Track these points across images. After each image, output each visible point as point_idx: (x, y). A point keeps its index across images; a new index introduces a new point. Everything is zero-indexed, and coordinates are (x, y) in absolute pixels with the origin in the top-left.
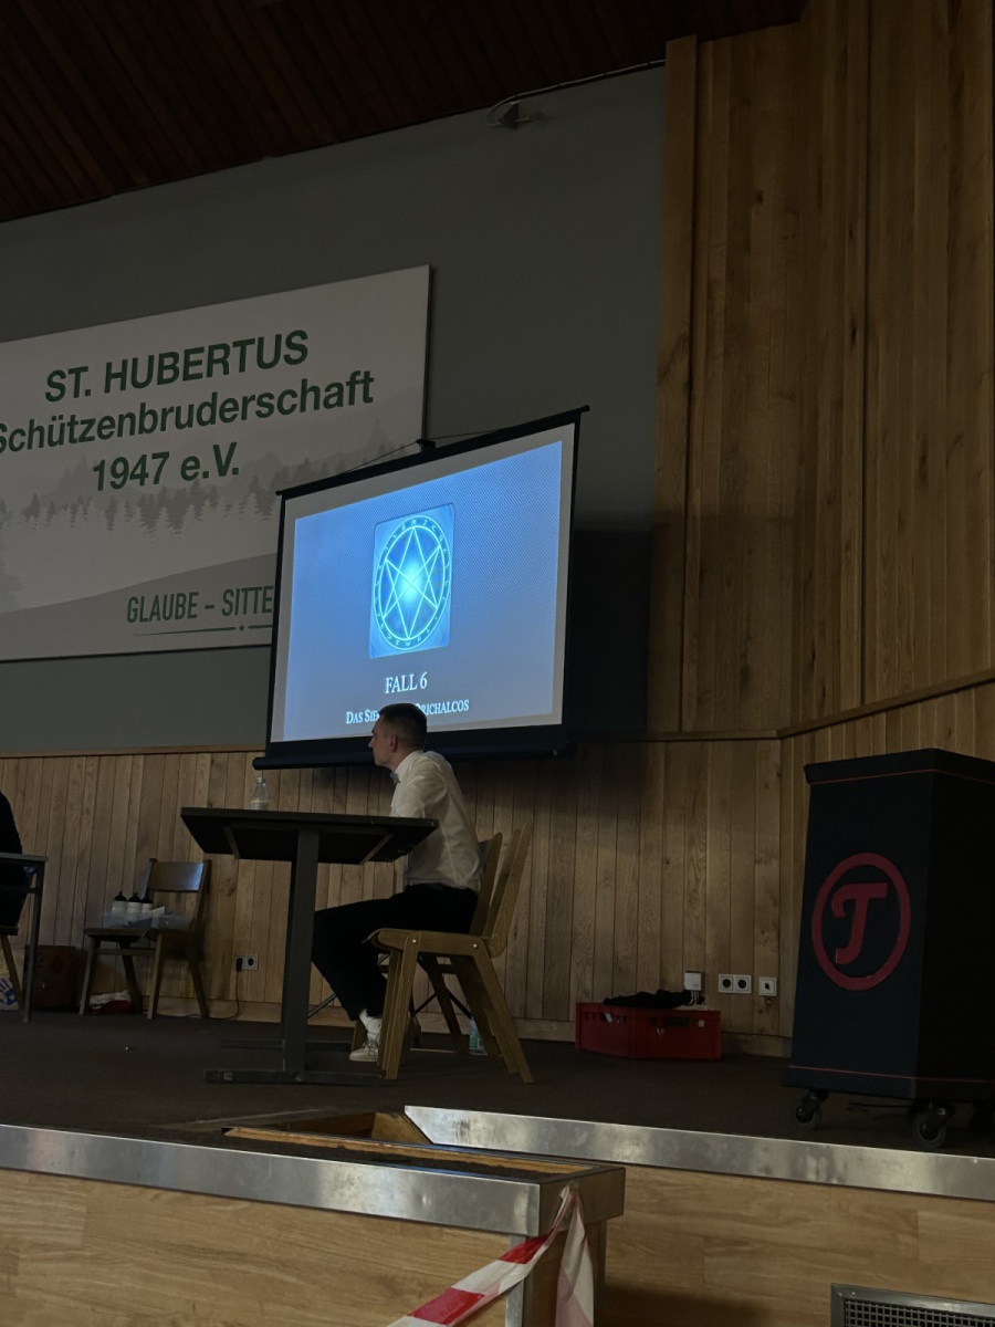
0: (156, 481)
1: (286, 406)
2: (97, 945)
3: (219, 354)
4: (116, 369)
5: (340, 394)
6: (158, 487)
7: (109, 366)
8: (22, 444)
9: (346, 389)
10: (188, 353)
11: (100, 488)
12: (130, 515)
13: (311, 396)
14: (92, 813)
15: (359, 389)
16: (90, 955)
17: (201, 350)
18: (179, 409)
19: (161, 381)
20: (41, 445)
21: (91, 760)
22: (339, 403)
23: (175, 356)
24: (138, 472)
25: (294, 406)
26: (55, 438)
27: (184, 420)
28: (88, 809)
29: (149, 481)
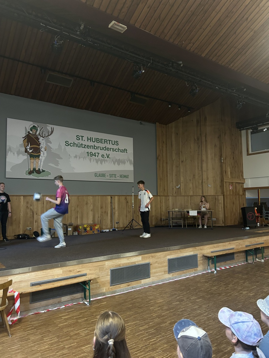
0: (98, 157)
1: (116, 151)
3: (106, 141)
4: (89, 138)
5: (123, 151)
6: (98, 158)
7: (88, 137)
8: (72, 146)
9: (124, 151)
10: (101, 139)
11: (88, 156)
12: (94, 161)
13: (119, 150)
15: (126, 151)
17: (103, 139)
18: (100, 147)
19: (97, 142)
20: (76, 147)
22: (123, 152)
23: (99, 139)
24: (94, 155)
25: (117, 151)
26: (79, 146)
27: (101, 149)
29: (96, 156)
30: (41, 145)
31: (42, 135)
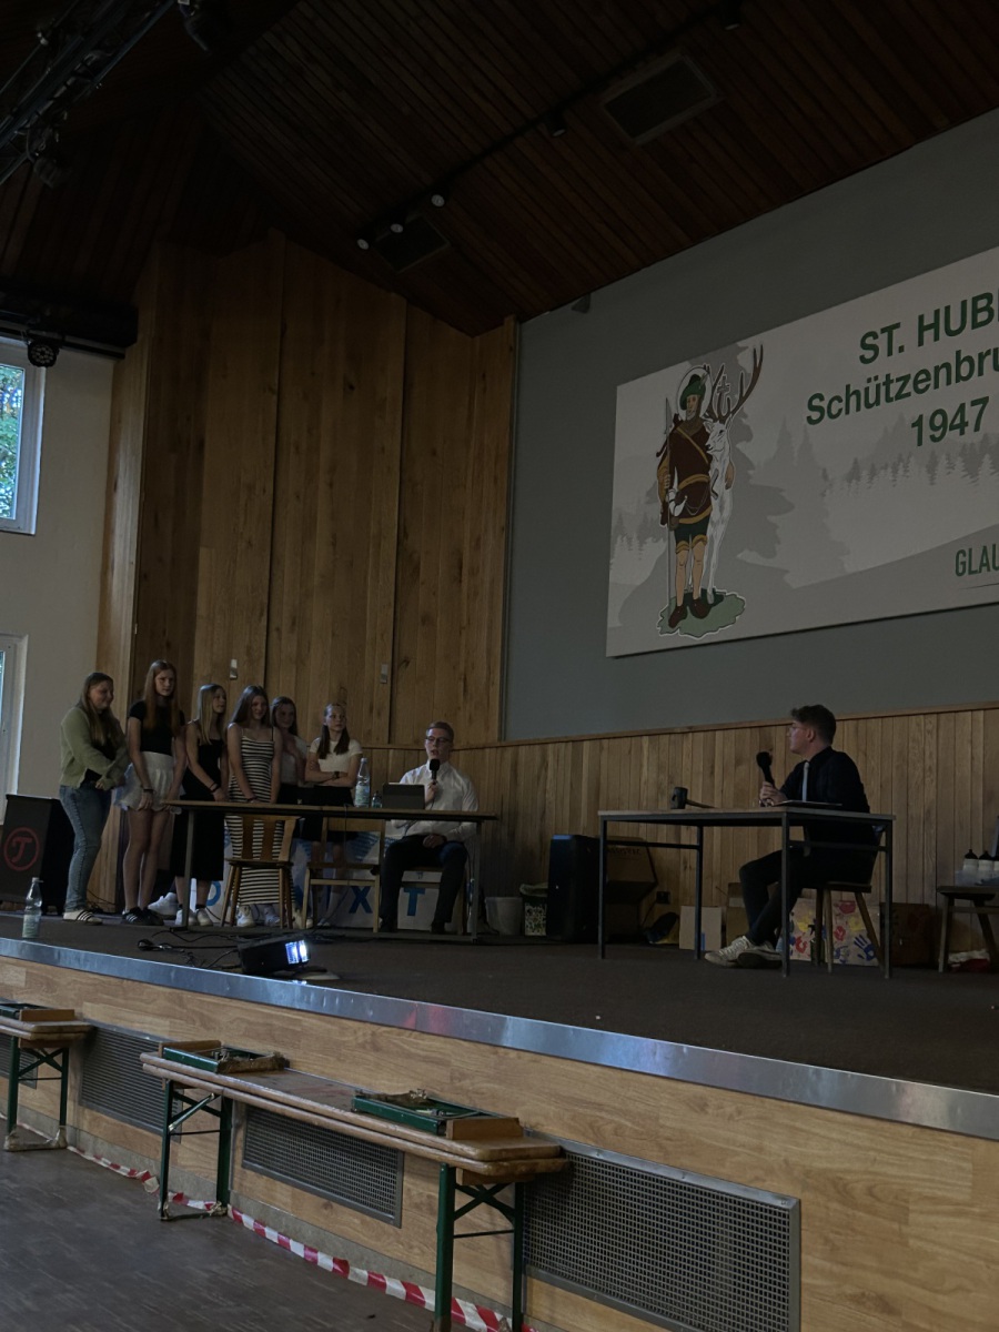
0: (977, 428)
2: (951, 903)
4: (929, 320)
6: (979, 437)
7: (921, 318)
8: (840, 410)
11: (920, 443)
12: (951, 466)
14: (934, 770)
16: (945, 914)
19: (975, 325)
20: (858, 409)
21: (929, 718)
23: (988, 297)
24: (957, 421)
26: (872, 400)
28: (930, 768)
29: (969, 429)
30: (715, 465)
31: (719, 411)
